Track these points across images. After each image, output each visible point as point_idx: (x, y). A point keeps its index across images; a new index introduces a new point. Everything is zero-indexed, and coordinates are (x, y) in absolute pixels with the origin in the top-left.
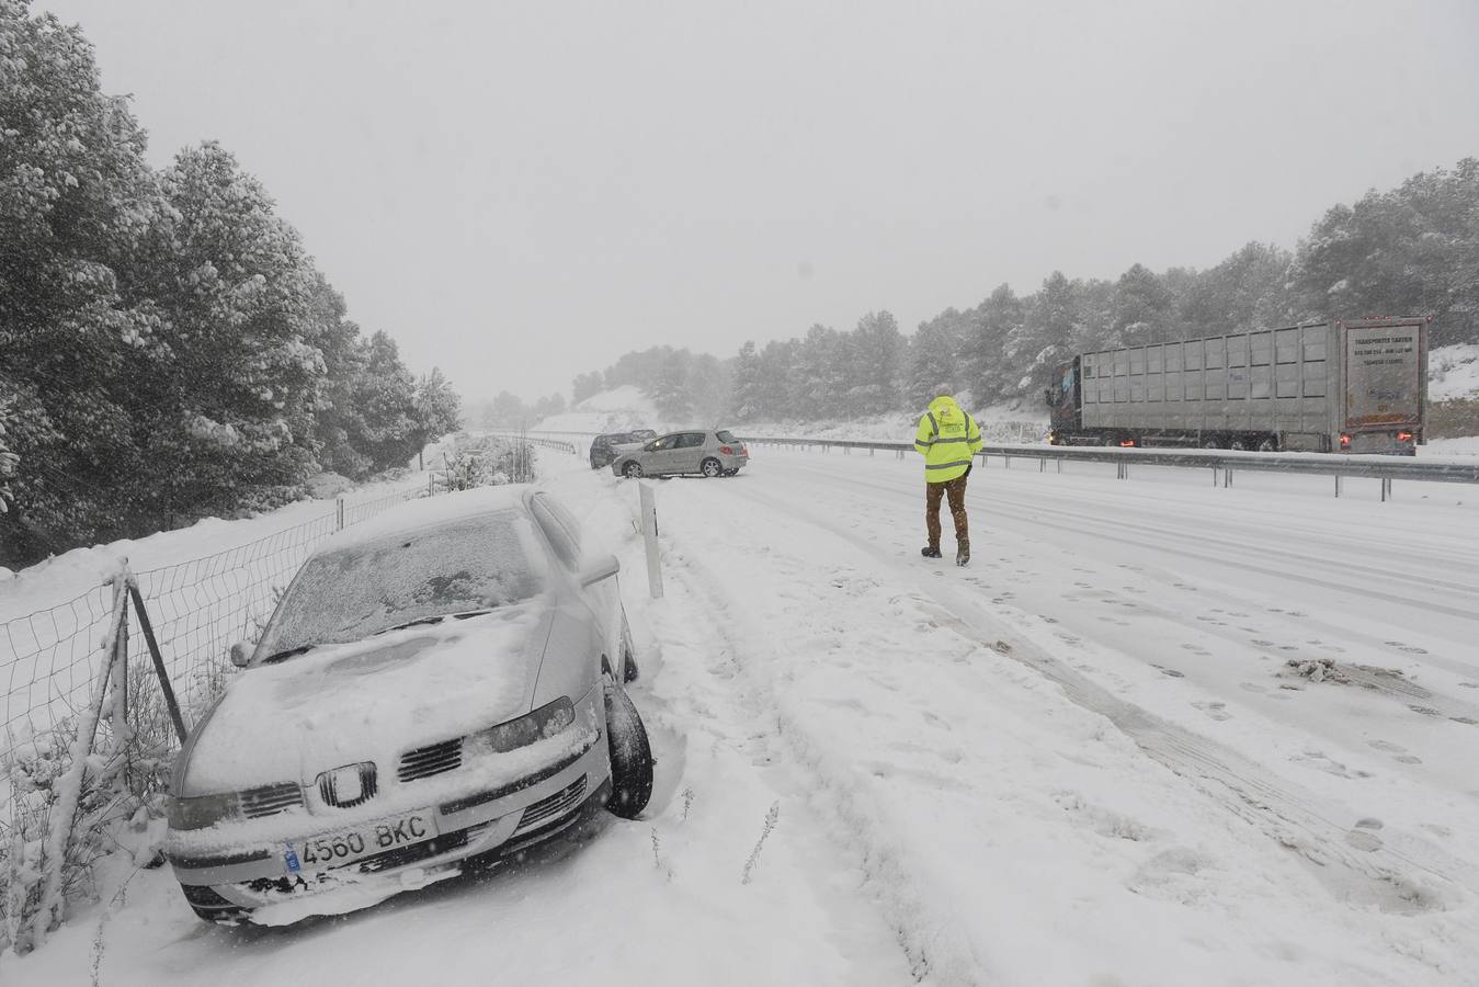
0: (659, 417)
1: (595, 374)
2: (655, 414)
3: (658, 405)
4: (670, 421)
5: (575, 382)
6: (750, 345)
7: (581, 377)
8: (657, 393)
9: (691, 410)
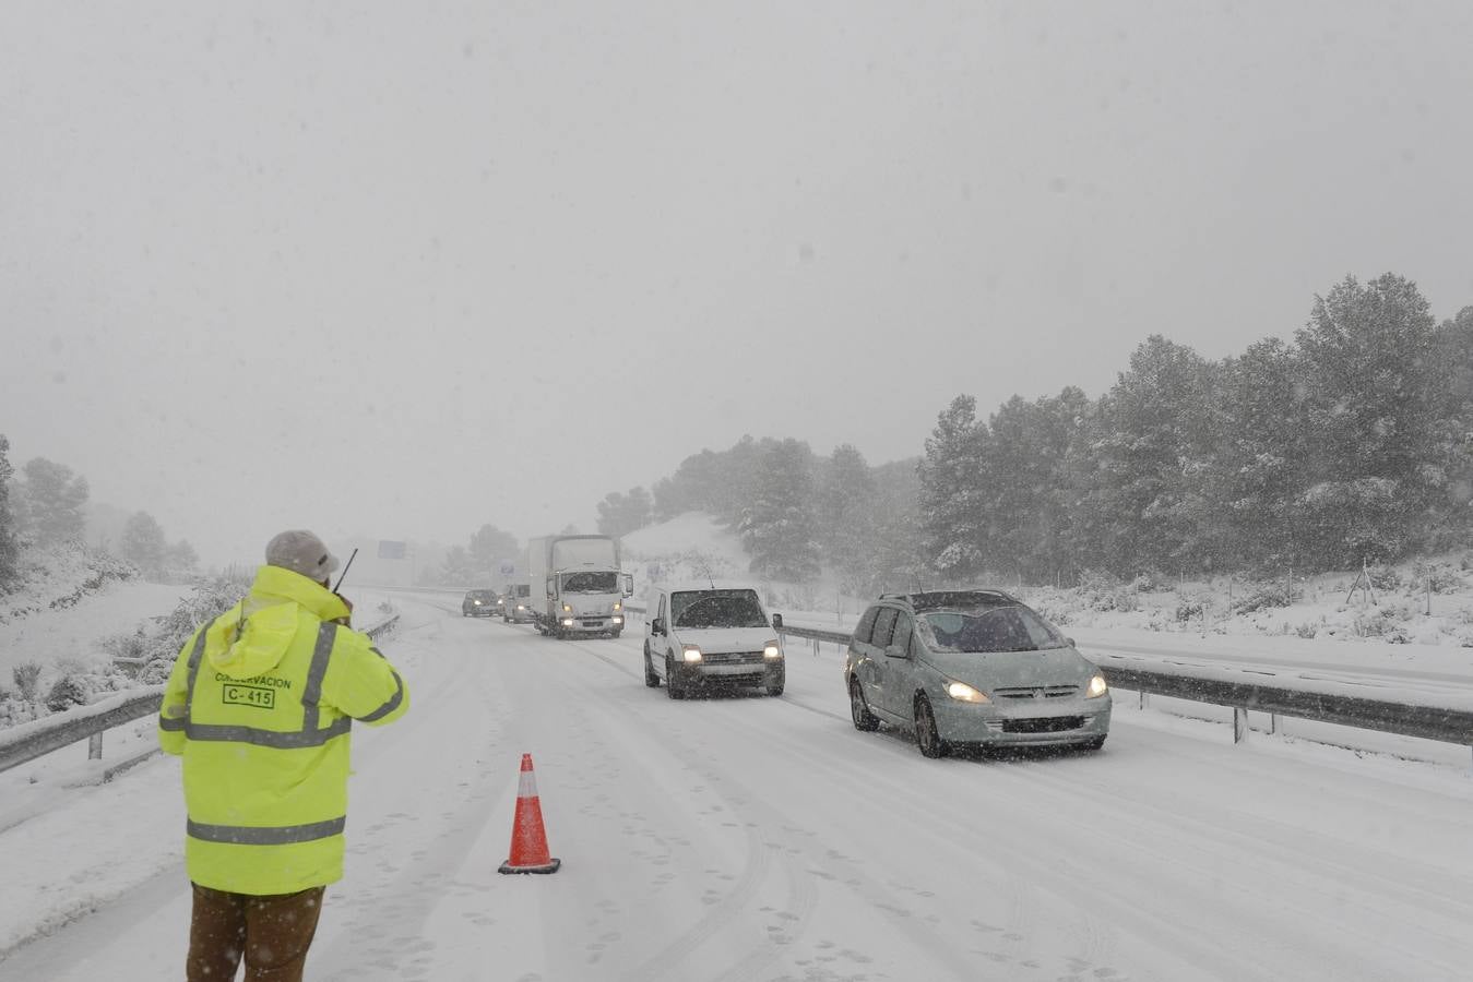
0: (752, 569)
1: (636, 492)
2: (745, 563)
3: (750, 545)
4: (774, 578)
5: (602, 507)
6: (964, 405)
7: (613, 497)
8: (749, 521)
9: (816, 557)
